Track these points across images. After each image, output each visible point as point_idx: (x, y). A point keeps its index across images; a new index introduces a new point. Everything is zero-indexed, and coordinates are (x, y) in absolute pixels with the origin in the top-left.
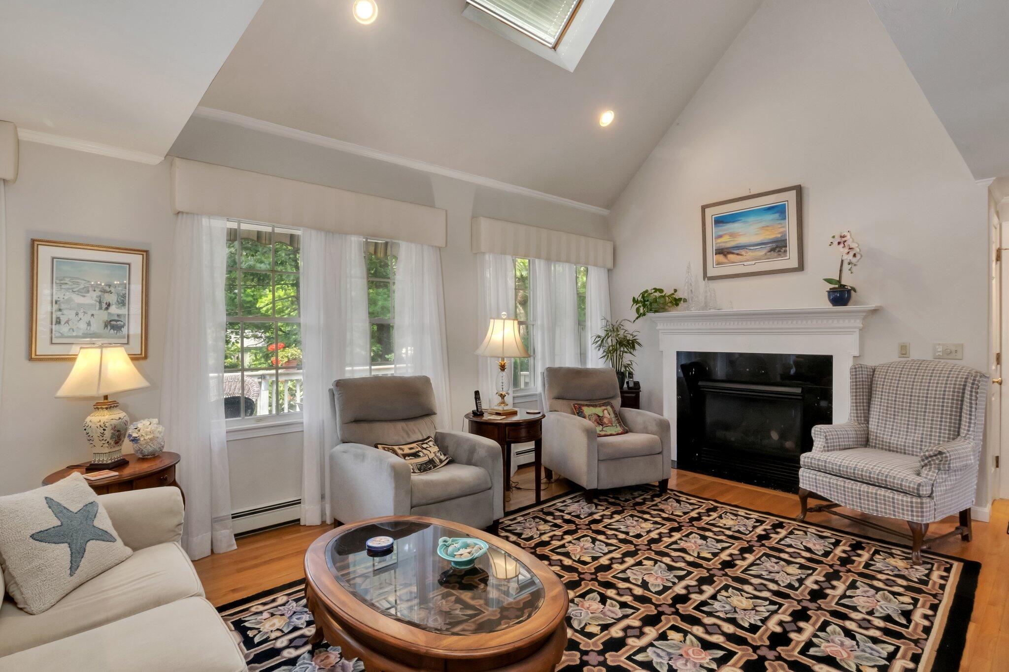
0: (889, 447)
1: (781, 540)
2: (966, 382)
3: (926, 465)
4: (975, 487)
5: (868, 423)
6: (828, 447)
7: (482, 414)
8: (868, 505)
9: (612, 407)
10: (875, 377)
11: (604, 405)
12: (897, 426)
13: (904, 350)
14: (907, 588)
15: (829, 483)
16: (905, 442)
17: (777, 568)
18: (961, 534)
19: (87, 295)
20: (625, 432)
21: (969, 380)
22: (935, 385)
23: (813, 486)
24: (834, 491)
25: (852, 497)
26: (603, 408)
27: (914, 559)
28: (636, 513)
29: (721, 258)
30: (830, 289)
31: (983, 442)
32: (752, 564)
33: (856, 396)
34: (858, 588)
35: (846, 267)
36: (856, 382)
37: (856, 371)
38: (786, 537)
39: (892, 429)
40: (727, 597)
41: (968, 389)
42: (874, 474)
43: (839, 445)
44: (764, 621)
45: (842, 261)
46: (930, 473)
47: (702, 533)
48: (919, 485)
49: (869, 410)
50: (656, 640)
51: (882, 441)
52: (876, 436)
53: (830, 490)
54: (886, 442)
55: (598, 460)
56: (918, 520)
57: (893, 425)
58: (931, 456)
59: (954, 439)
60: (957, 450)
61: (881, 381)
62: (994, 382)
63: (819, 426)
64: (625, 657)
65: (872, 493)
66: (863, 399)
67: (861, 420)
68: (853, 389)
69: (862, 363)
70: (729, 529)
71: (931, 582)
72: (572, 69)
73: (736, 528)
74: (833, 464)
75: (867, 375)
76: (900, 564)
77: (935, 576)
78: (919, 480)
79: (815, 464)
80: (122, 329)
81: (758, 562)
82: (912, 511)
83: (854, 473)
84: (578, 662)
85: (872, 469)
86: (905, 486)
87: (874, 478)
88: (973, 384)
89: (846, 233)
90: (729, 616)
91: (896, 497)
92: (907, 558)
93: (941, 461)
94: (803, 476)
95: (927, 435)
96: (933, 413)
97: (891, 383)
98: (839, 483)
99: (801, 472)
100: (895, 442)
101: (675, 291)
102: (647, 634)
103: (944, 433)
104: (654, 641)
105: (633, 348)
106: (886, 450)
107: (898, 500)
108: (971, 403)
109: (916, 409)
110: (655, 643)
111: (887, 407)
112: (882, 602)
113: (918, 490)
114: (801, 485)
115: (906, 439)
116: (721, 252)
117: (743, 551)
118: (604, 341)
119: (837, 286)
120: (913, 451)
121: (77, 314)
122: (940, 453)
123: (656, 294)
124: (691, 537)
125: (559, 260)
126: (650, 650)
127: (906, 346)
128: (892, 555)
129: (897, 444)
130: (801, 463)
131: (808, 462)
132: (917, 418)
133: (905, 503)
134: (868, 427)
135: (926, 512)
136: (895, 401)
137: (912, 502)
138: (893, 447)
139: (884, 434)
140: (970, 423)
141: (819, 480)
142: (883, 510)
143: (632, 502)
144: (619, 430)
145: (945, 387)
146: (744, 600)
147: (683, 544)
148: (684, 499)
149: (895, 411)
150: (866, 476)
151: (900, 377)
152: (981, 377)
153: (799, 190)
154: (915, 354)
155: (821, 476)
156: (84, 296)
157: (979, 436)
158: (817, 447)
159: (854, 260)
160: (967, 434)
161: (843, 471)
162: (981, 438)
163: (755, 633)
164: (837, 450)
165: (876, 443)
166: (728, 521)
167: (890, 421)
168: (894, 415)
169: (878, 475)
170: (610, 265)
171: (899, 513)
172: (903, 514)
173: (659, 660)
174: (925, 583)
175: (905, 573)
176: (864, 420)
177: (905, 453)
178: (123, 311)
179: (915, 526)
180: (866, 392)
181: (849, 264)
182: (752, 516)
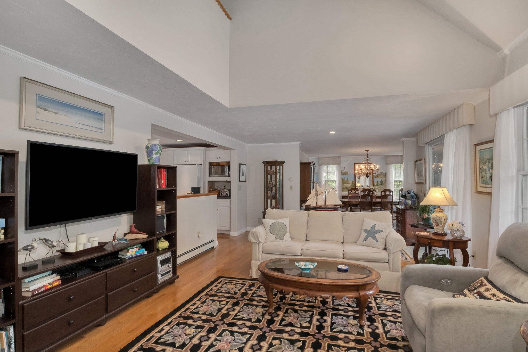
50: (243, 347)
64: (254, 334)
84: (271, 326)
102: (249, 349)
104: (244, 346)
126: (245, 341)
173: (239, 338)
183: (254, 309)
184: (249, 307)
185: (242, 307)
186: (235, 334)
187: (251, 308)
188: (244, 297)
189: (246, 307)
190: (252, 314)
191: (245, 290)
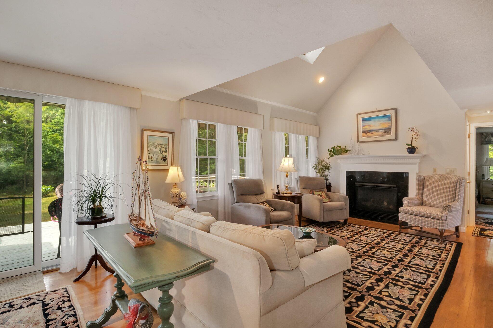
0: (431, 205)
1: (394, 237)
2: (457, 182)
3: (444, 210)
4: (461, 218)
5: (423, 197)
6: (409, 205)
7: (280, 194)
8: (424, 224)
9: (324, 192)
10: (425, 180)
11: (321, 191)
12: (433, 198)
13: (435, 171)
14: (439, 249)
15: (410, 217)
16: (436, 203)
17: (394, 244)
18: (456, 235)
19: (156, 148)
20: (331, 201)
21: (459, 181)
22: (447, 183)
23: (404, 219)
24: (412, 220)
25: (419, 222)
26: (321, 192)
27: (440, 242)
28: (339, 230)
29: (364, 134)
30: (408, 148)
31: (463, 202)
32: (386, 244)
33: (418, 187)
34: (422, 249)
35: (414, 139)
36: (418, 182)
37: (418, 178)
38: (395, 236)
39: (432, 199)
40: (381, 251)
41: (458, 184)
42: (426, 213)
43: (413, 205)
44: (395, 257)
45: (412, 137)
46: (446, 212)
47: (365, 235)
48: (442, 216)
49: (423, 192)
51: (428, 203)
52: (426, 201)
53: (410, 220)
54: (429, 204)
55: (324, 211)
56: (442, 228)
57: (432, 197)
58: (446, 207)
59: (453, 202)
60: (454, 205)
61: (427, 182)
62: (467, 182)
63: (406, 198)
65: (426, 220)
66: (421, 188)
67: (420, 196)
68: (417, 184)
69: (420, 175)
70: (375, 234)
71: (446, 248)
72: (312, 63)
73: (377, 234)
74: (411, 211)
75: (422, 179)
76: (436, 243)
77: (448, 246)
78: (442, 214)
79: (405, 211)
80: (166, 160)
81: (388, 243)
82: (440, 225)
83: (419, 213)
85: (426, 212)
86: (437, 217)
87: (426, 215)
88: (460, 182)
89: (414, 127)
90: (383, 256)
91: (434, 221)
92: (438, 242)
93: (449, 208)
94: (400, 216)
95: (444, 200)
96: (446, 193)
97: (431, 182)
98: (414, 217)
99: (399, 214)
100: (433, 203)
101: (345, 147)
102: (359, 260)
103: (450, 200)
105: (329, 169)
106: (429, 206)
107: (435, 222)
108: (459, 189)
109: (440, 191)
110: (362, 262)
111: (430, 191)
112: (431, 252)
113: (442, 218)
114: (399, 219)
115: (437, 202)
116: (364, 132)
117: (381, 240)
118: (317, 166)
119: (410, 146)
120: (439, 206)
121: (154, 155)
122: (449, 205)
123: (338, 148)
124: (362, 236)
125: (300, 134)
126: (361, 263)
127: (436, 169)
128: (433, 241)
129: (433, 204)
130: (400, 211)
131: (402, 211)
132: (440, 195)
133: (437, 223)
134: (423, 198)
135: (445, 225)
136: (433, 189)
137: (439, 222)
138: (432, 205)
139: (428, 201)
140: (459, 196)
141: (406, 217)
142: (430, 226)
143: (335, 227)
144: (328, 200)
145: (450, 184)
146: (386, 252)
147: (360, 238)
148: (354, 226)
149: (432, 192)
150: (423, 214)
151: (434, 180)
152: (462, 180)
153: (396, 110)
154: (439, 172)
155: (407, 216)
156: (156, 149)
157: (462, 200)
158: (405, 205)
159: (417, 137)
160: (458, 200)
161: (415, 213)
162: (463, 201)
163: (393, 259)
164: (412, 206)
165: (426, 204)
166: (373, 232)
167: (431, 196)
168: (432, 194)
169: (428, 214)
170: (318, 136)
171: (435, 226)
172: (436, 226)
173: (366, 265)
174: (445, 248)
175: (438, 245)
176: (421, 196)
177: (436, 207)
178: (166, 154)
179: (440, 230)
180: (422, 186)
181: (415, 138)
182: (381, 231)
183: (351, 279)
184: (356, 282)
185: (363, 284)
186: (368, 267)
187: (354, 281)
188: (360, 295)
189: (359, 283)
190: (353, 276)
191: (358, 306)
